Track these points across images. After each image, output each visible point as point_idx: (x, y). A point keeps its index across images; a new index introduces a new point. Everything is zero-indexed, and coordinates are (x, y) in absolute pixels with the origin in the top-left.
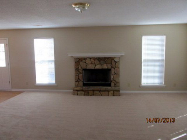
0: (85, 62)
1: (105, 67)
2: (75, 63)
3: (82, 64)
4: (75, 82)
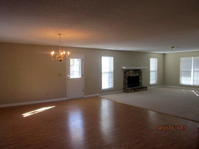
0: (129, 73)
1: (137, 75)
2: (124, 73)
3: (127, 73)
4: (124, 85)
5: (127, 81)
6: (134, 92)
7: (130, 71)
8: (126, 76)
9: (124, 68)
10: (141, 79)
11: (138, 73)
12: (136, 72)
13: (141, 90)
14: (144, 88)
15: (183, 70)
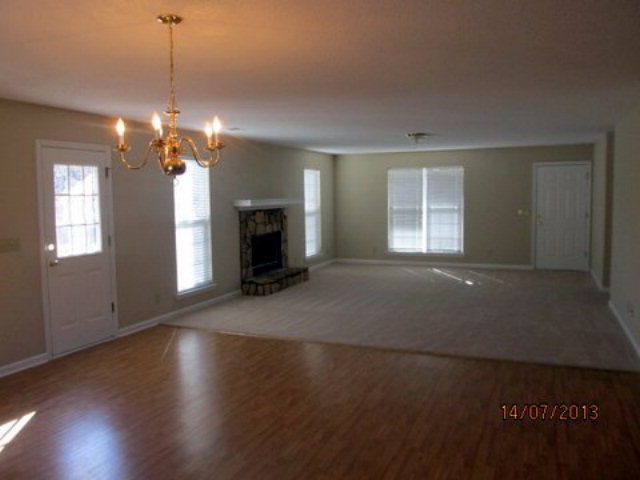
0: (254, 221)
3: (251, 224)
4: (242, 268)
5: (250, 252)
6: (280, 289)
7: (258, 214)
8: (248, 235)
9: (247, 204)
10: (286, 241)
11: (277, 221)
12: (272, 217)
13: (294, 283)
14: (302, 274)
15: (395, 207)
